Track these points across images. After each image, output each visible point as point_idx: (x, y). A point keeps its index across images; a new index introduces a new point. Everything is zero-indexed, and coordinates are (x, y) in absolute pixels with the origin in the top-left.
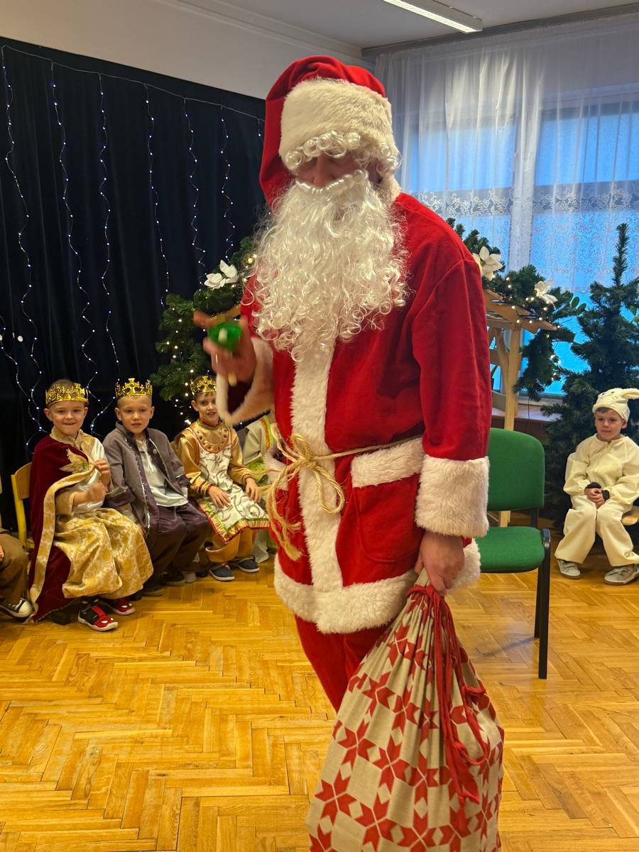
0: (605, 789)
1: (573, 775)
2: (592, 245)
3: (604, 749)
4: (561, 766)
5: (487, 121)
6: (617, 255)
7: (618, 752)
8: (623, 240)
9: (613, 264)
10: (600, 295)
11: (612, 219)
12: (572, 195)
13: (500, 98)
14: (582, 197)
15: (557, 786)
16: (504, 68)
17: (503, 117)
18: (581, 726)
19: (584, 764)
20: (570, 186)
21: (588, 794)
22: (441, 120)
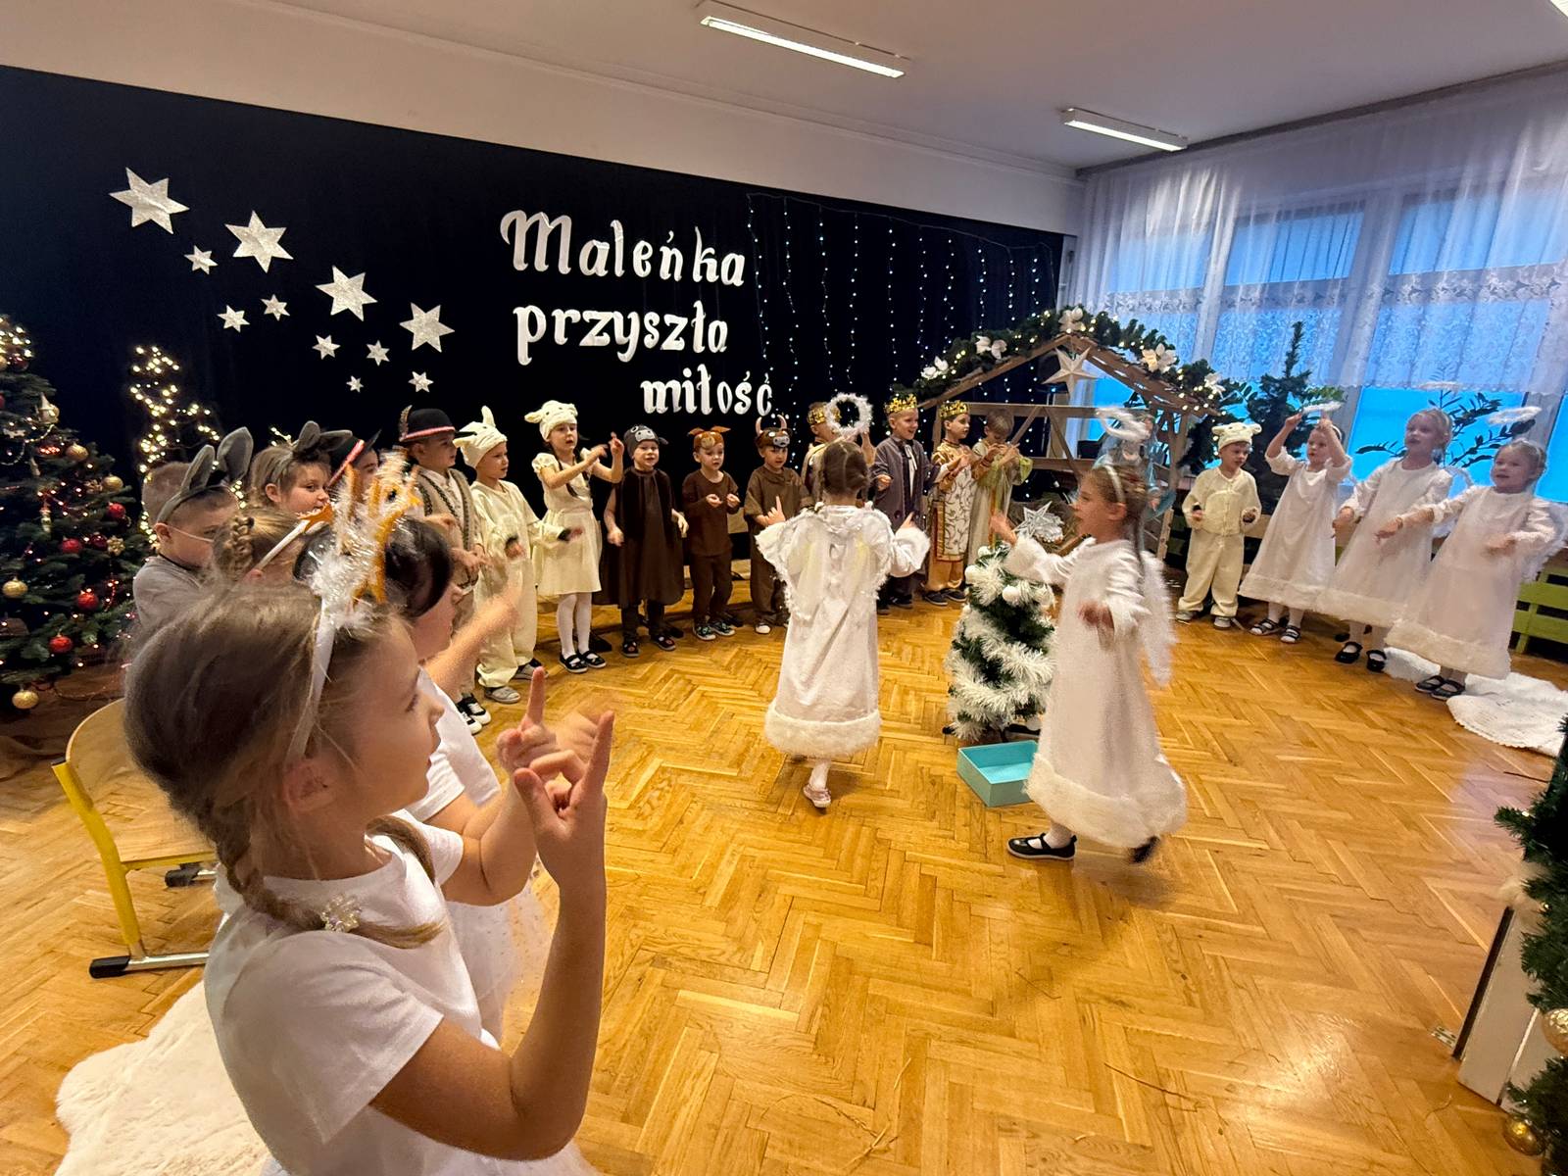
2: (1271, 340)
5: (1183, 228)
6: (1290, 350)
8: (1298, 336)
9: (1285, 358)
10: (1270, 385)
11: (1290, 316)
12: (1256, 295)
13: (1198, 206)
14: (1266, 295)
16: (1204, 181)
17: (1198, 225)
20: (1255, 286)
22: (1142, 230)
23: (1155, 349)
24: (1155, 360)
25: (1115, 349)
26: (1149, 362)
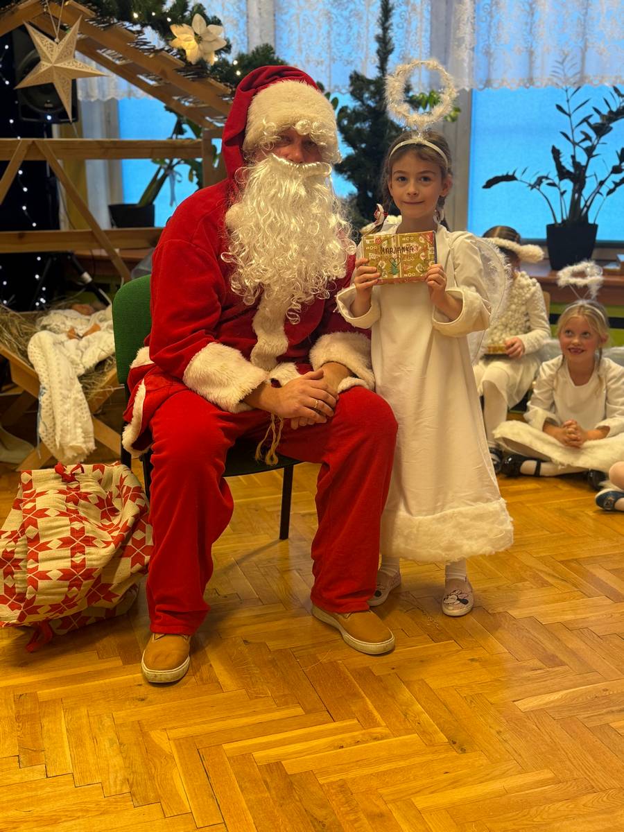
0: (390, 806)
1: (342, 786)
2: (350, 27)
3: (386, 731)
4: (325, 772)
6: (379, 31)
7: (408, 732)
8: (387, 11)
9: (375, 46)
10: (361, 89)
15: (320, 813)
18: (355, 695)
19: (359, 763)
21: (365, 821)
23: (189, 23)
24: (193, 42)
25: (127, 24)
26: (185, 45)
